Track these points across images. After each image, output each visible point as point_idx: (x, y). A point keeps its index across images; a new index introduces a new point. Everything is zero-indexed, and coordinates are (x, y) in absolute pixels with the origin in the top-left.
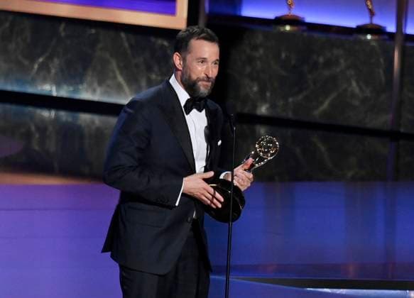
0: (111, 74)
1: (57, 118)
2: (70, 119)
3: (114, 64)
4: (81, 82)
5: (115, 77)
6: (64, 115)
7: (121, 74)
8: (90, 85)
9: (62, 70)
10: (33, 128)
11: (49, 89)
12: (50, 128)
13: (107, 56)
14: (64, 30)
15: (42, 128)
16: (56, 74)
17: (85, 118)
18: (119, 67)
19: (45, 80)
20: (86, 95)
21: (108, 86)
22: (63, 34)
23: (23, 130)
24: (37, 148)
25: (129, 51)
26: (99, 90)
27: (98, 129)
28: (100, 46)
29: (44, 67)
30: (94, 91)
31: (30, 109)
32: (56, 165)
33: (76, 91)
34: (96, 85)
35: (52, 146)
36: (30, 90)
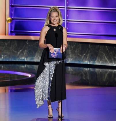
0: (104, 57)
1: (89, 70)
2: (93, 70)
3: (104, 55)
4: (96, 60)
5: (105, 58)
6: (91, 69)
7: (107, 57)
8: (98, 61)
9: (90, 57)
10: (83, 73)
11: (87, 62)
12: (88, 73)
13: (102, 52)
14: (90, 46)
15: (86, 73)
16: (89, 58)
17: (97, 70)
18: (106, 55)
19: (86, 60)
20: (97, 63)
21: (103, 61)
22: (90, 47)
23: (80, 74)
24: (84, 78)
25: (108, 51)
26: (100, 62)
27: (101, 73)
28: (100, 50)
29: (85, 56)
30: (99, 62)
31: (82, 68)
32: (90, 83)
33: (94, 62)
34: (99, 60)
35: (88, 78)
36: (82, 63)
